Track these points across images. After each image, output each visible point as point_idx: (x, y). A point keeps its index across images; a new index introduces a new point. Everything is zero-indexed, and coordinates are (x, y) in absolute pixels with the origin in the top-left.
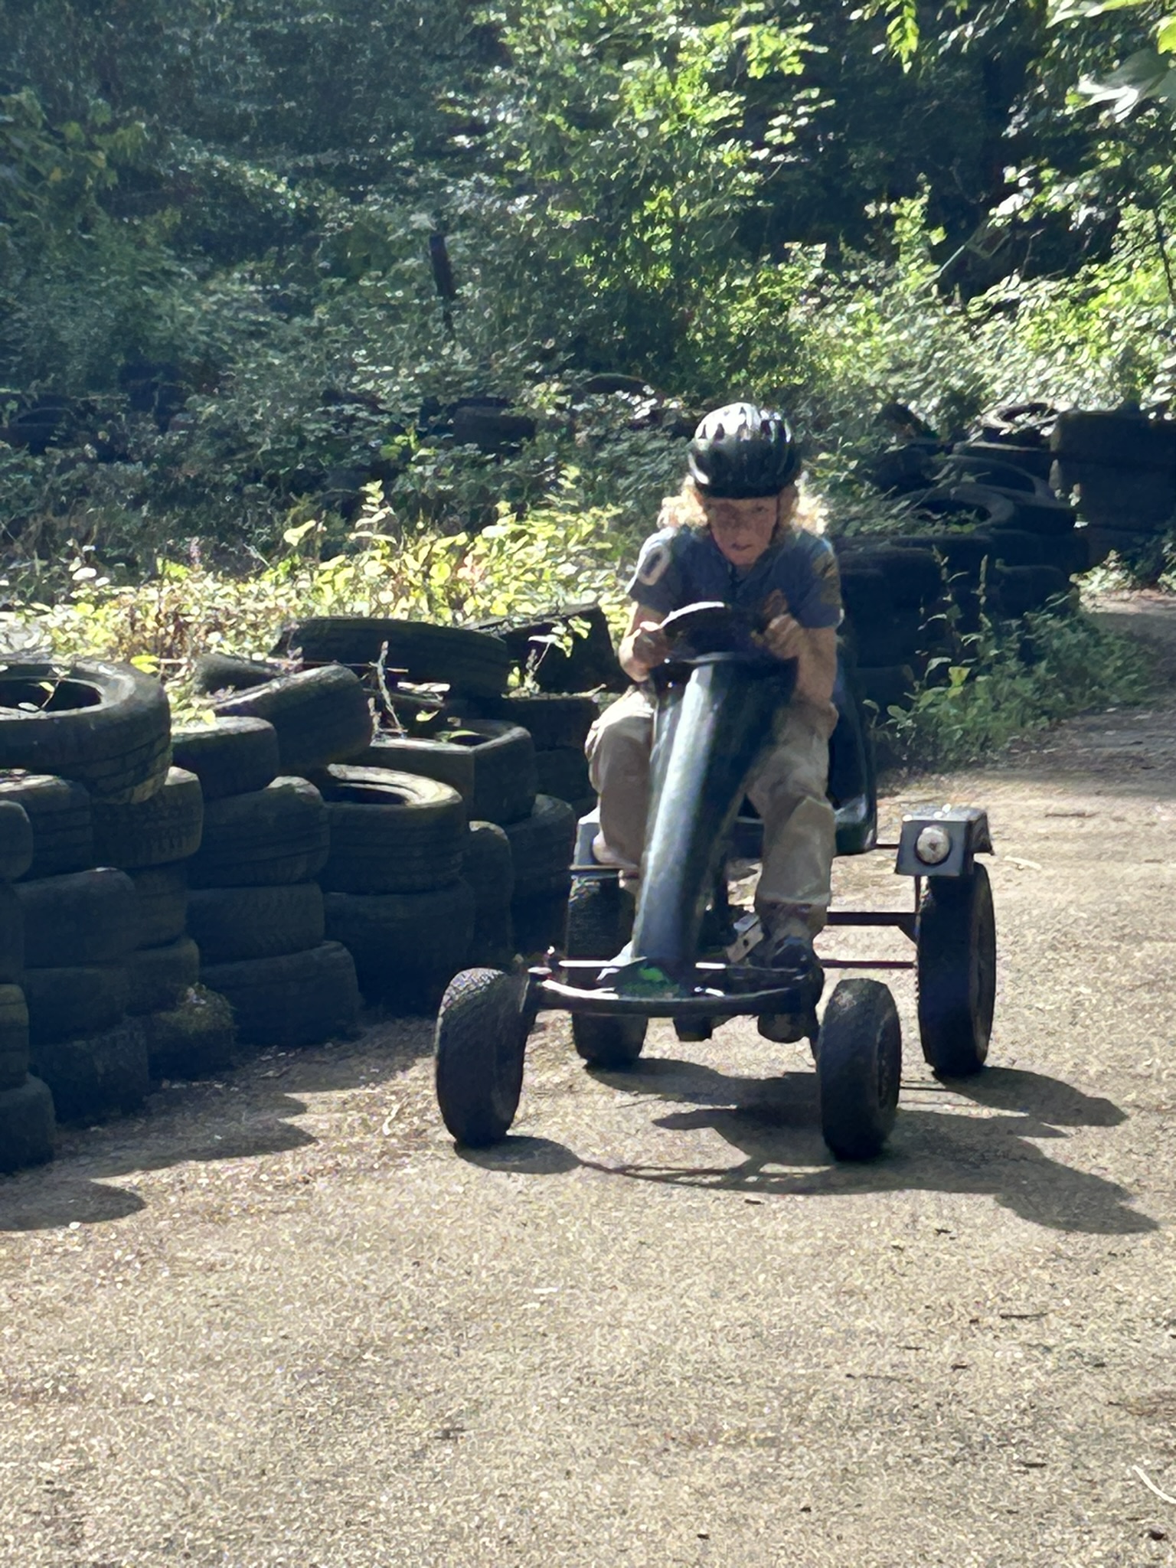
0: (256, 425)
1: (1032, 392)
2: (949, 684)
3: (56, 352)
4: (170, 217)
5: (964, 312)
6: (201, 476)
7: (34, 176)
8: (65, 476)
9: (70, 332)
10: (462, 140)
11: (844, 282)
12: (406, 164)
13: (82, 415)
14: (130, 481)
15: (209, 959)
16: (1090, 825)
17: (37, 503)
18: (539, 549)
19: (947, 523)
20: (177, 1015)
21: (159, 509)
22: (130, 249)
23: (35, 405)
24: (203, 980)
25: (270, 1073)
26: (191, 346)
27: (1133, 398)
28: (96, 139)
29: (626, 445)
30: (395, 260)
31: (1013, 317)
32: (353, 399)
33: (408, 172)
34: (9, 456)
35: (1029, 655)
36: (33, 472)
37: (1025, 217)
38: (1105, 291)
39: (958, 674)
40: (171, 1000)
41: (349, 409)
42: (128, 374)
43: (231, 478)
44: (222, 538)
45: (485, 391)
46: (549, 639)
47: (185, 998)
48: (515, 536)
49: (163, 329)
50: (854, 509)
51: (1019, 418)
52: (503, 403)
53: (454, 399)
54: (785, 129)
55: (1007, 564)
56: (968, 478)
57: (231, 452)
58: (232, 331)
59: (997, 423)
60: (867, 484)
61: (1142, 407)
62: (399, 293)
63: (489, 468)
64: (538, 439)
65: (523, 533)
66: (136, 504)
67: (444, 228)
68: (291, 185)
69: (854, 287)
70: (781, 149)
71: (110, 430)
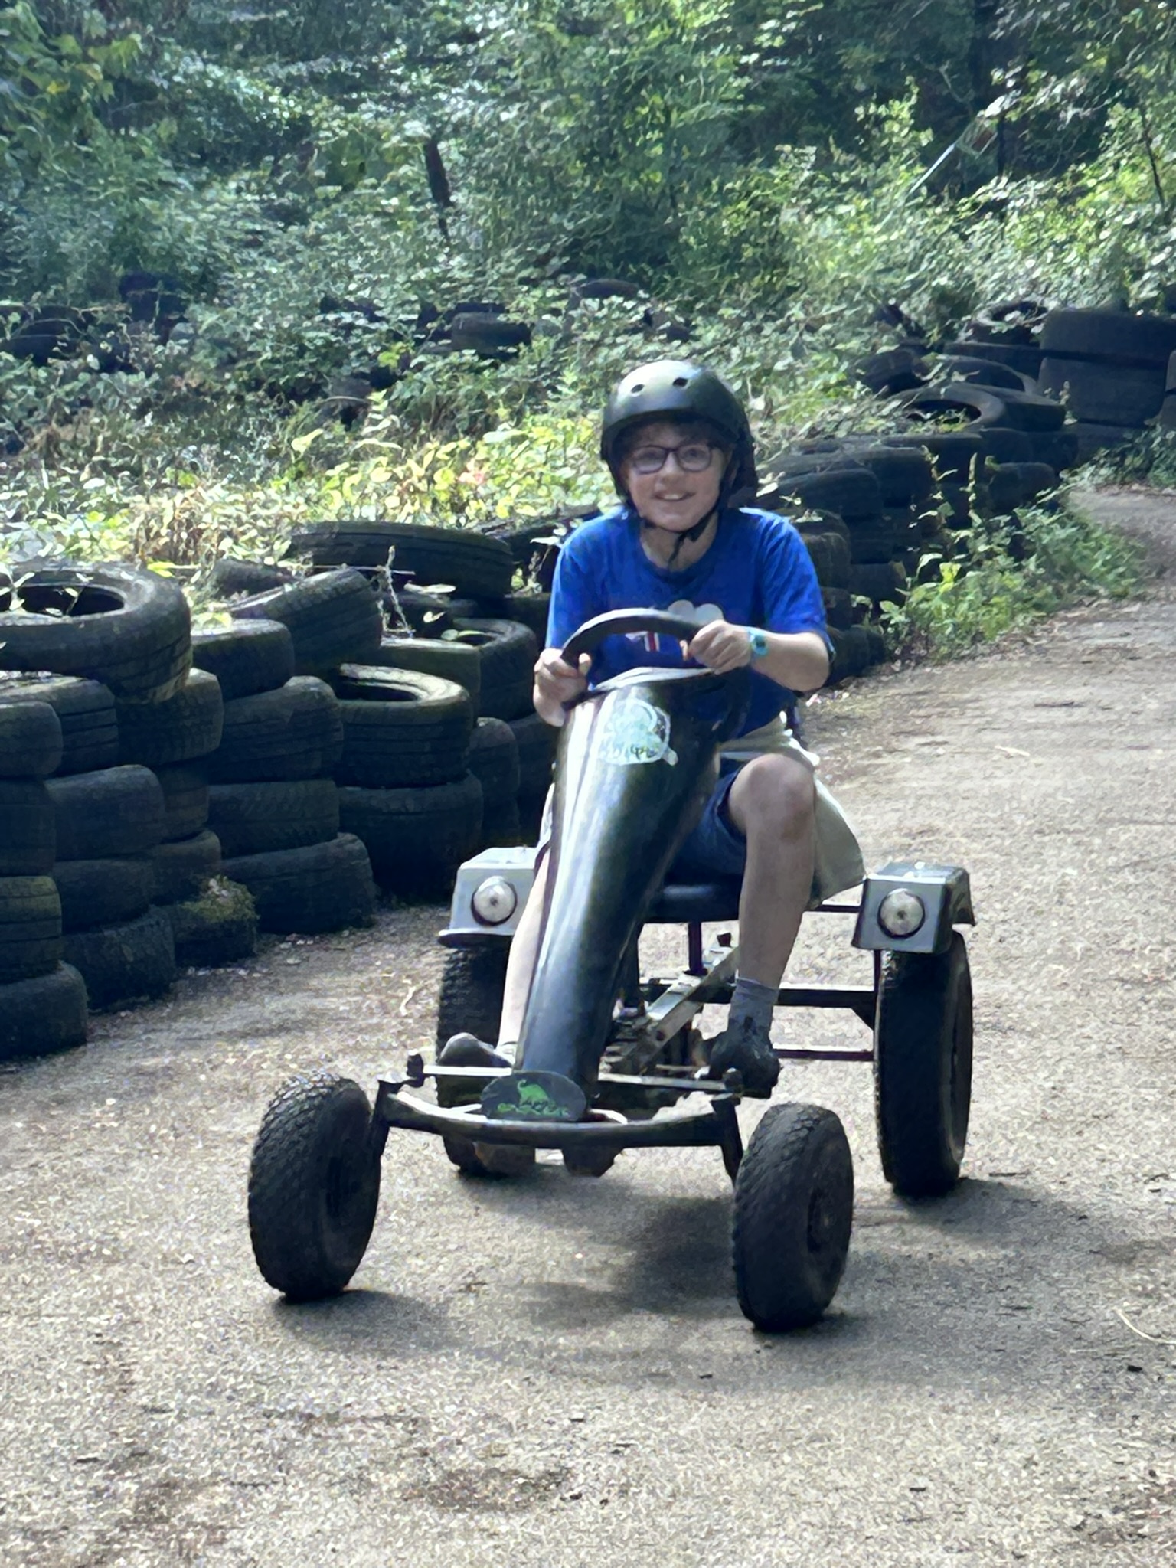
0: (258, 335)
1: (1022, 291)
2: (940, 579)
3: (55, 266)
4: (167, 127)
5: (953, 211)
6: (201, 385)
7: (29, 88)
8: (68, 387)
9: (69, 243)
10: (453, 48)
11: (835, 183)
12: (399, 71)
13: (83, 326)
14: (131, 390)
15: (231, 850)
16: (1078, 714)
17: (40, 415)
18: (538, 455)
19: (937, 422)
20: (201, 904)
21: (162, 417)
22: (128, 160)
23: (37, 316)
24: (225, 873)
25: (290, 961)
26: (189, 256)
27: (1122, 293)
28: (91, 52)
29: (621, 350)
30: (390, 167)
31: (1003, 218)
32: (350, 307)
33: (400, 80)
34: (13, 368)
35: (1018, 550)
36: (37, 383)
37: (1013, 116)
38: (1093, 190)
39: (949, 570)
40: (195, 891)
41: (347, 318)
42: (126, 286)
43: (231, 387)
44: (224, 447)
45: (480, 298)
46: (550, 541)
47: (209, 888)
48: (516, 441)
49: (160, 240)
50: (847, 409)
51: (1009, 317)
52: (500, 309)
53: (450, 306)
54: (775, 32)
55: (998, 461)
56: (958, 377)
57: (232, 361)
58: (229, 240)
59: (987, 322)
60: (859, 385)
61: (1131, 304)
62: (395, 201)
63: (486, 373)
64: (535, 344)
65: (523, 438)
66: (140, 413)
67: (438, 136)
68: (285, 93)
69: (845, 187)
70: (771, 52)
71: (113, 341)
